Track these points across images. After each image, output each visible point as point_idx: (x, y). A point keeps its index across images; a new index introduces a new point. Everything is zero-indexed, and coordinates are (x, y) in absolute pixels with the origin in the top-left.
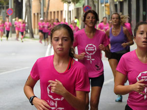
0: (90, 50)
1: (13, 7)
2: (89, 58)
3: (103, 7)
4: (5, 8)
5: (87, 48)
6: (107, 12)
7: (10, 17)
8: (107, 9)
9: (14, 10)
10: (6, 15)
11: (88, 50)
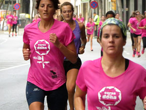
0: (41, 48)
1: (20, 2)
2: (41, 60)
3: (110, 2)
4: (12, 3)
5: (37, 46)
6: (113, 8)
7: (17, 11)
8: (113, 4)
9: (22, 5)
10: (13, 10)
11: (38, 48)
